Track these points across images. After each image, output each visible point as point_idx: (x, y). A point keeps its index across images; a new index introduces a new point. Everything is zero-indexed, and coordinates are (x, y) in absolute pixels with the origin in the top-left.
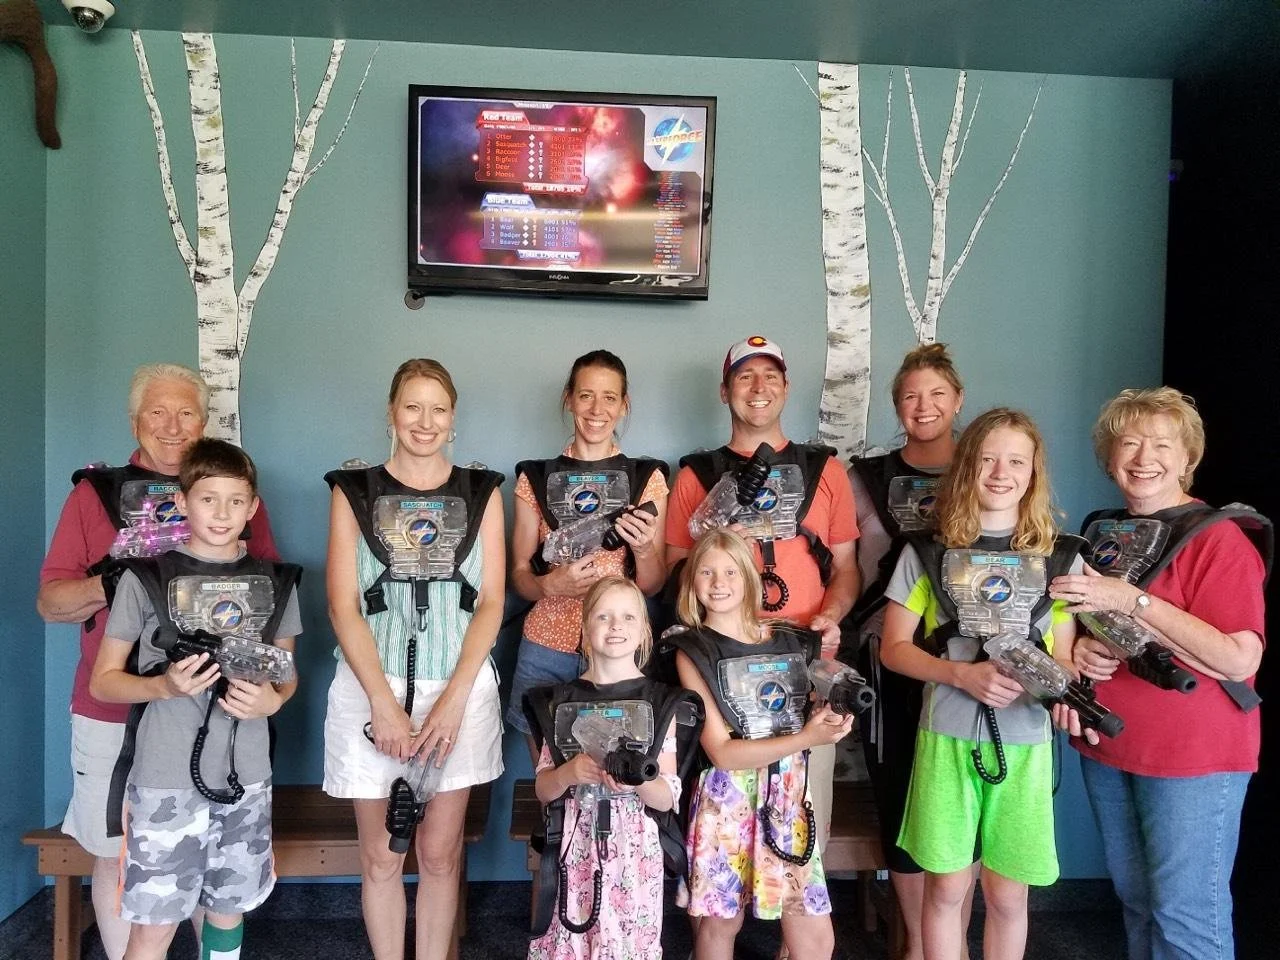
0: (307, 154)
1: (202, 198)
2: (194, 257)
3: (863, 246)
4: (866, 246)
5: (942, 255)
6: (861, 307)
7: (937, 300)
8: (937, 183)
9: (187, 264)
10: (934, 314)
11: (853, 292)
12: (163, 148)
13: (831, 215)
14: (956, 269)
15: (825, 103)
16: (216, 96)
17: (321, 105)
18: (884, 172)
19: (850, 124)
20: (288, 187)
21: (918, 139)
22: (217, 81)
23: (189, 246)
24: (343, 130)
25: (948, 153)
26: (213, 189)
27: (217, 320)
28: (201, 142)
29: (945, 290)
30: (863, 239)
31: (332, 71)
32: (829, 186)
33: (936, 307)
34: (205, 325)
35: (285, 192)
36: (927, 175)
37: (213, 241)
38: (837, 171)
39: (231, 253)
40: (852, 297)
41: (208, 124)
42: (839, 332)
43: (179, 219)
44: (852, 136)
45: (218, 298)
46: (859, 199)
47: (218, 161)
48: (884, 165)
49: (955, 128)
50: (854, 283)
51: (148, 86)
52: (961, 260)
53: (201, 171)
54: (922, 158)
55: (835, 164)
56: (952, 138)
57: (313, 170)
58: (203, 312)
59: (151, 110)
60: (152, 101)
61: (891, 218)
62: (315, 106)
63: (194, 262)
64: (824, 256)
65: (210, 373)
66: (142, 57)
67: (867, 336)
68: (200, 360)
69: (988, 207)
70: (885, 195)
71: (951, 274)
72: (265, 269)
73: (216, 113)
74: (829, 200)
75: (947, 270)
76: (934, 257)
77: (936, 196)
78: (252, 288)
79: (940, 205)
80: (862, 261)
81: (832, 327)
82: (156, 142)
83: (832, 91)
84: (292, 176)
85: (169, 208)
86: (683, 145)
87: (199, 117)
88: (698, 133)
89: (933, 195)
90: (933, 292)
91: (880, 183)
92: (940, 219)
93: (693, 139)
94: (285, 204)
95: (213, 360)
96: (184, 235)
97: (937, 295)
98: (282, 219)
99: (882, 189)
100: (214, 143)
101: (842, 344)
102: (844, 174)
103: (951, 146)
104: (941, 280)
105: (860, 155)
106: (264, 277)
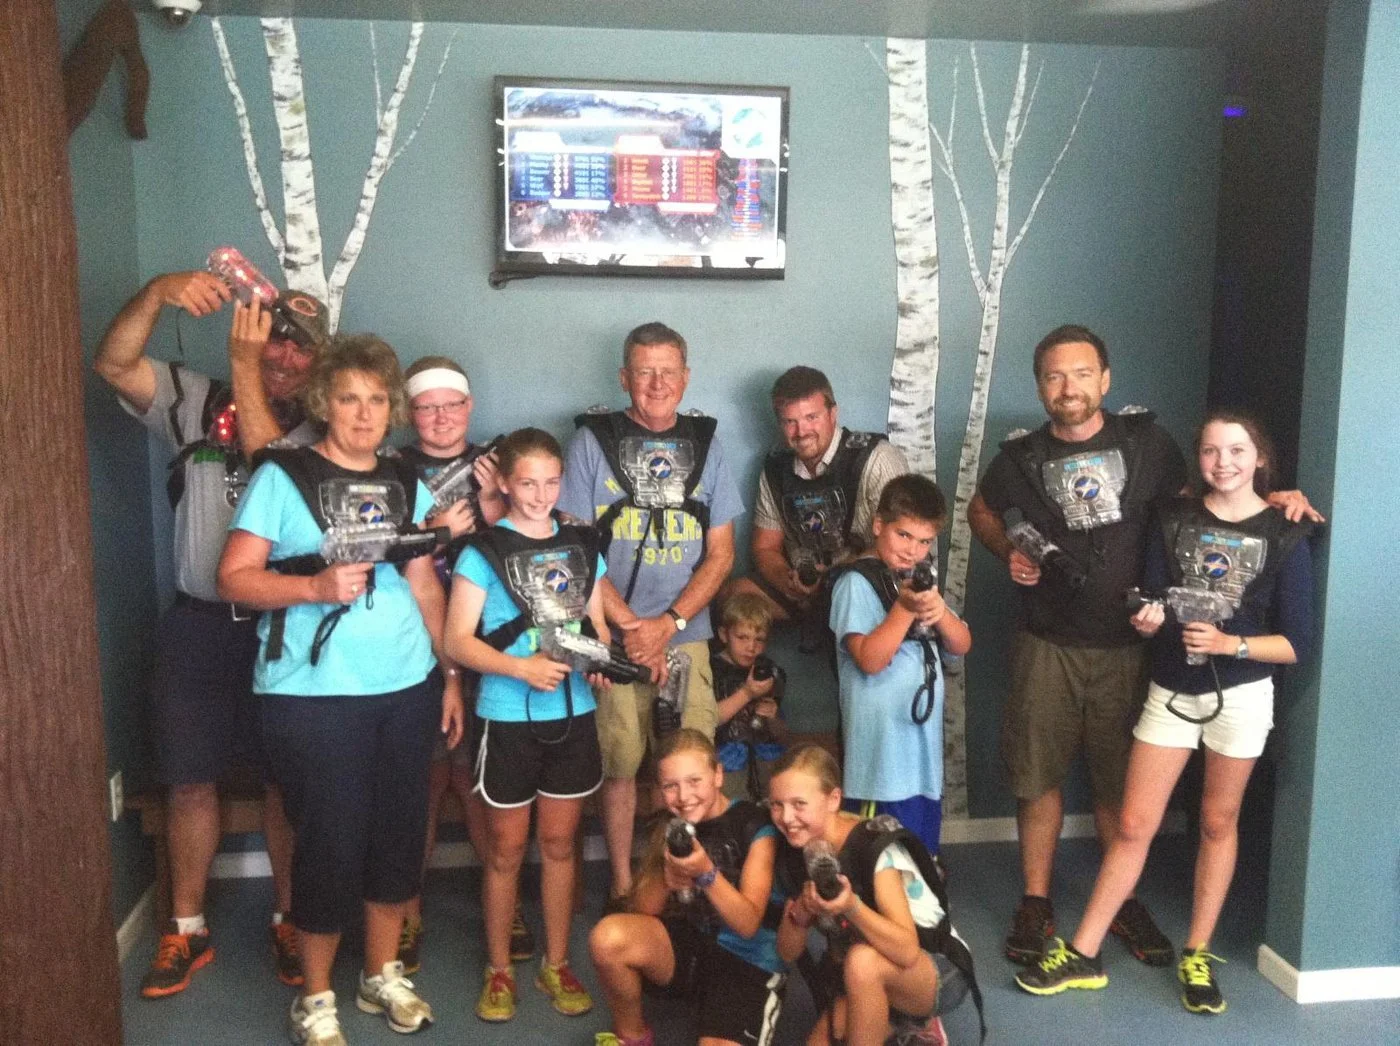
0: (389, 139)
1: (288, 185)
2: (283, 245)
3: (930, 219)
4: (933, 218)
5: (1005, 226)
6: (931, 276)
7: (1001, 270)
8: (1001, 156)
10: (998, 282)
11: (922, 263)
12: (247, 136)
13: (900, 188)
14: (1018, 239)
15: (895, 78)
16: (298, 82)
17: (401, 89)
18: (950, 145)
19: (918, 99)
20: (372, 173)
21: (983, 112)
22: (298, 67)
23: (278, 234)
24: (424, 113)
25: (1011, 126)
26: (299, 176)
28: (285, 129)
29: (1009, 261)
30: (931, 212)
31: (412, 54)
32: (898, 160)
33: (1000, 276)
35: (370, 177)
36: (991, 148)
37: (301, 226)
38: (906, 145)
39: (319, 239)
40: (921, 268)
41: (290, 111)
42: (907, 302)
43: (267, 207)
44: (920, 111)
45: (309, 284)
46: (926, 172)
47: (302, 147)
48: (950, 139)
49: (1018, 101)
50: (923, 255)
51: (230, 73)
52: (1023, 231)
53: (286, 158)
54: (986, 132)
55: (903, 138)
56: (1015, 111)
57: (397, 154)
59: (233, 97)
60: (234, 89)
61: (957, 191)
62: (396, 90)
63: (283, 249)
64: (894, 228)
66: (222, 43)
67: (936, 306)
69: (1049, 178)
70: (951, 168)
71: (1013, 244)
72: (352, 255)
73: (298, 99)
74: (898, 173)
75: (1009, 243)
76: (999, 228)
77: (999, 169)
78: (342, 273)
79: (1004, 178)
80: (930, 233)
81: (902, 297)
82: (239, 130)
83: (900, 66)
84: (376, 161)
85: (256, 196)
87: (282, 103)
89: (997, 167)
90: (997, 262)
91: (947, 156)
92: (1004, 192)
94: (370, 189)
96: (273, 223)
97: (1000, 264)
98: (368, 205)
99: (948, 162)
100: (297, 130)
101: (912, 314)
102: (912, 148)
103: (1013, 119)
104: (1004, 250)
105: (927, 130)
106: (352, 263)
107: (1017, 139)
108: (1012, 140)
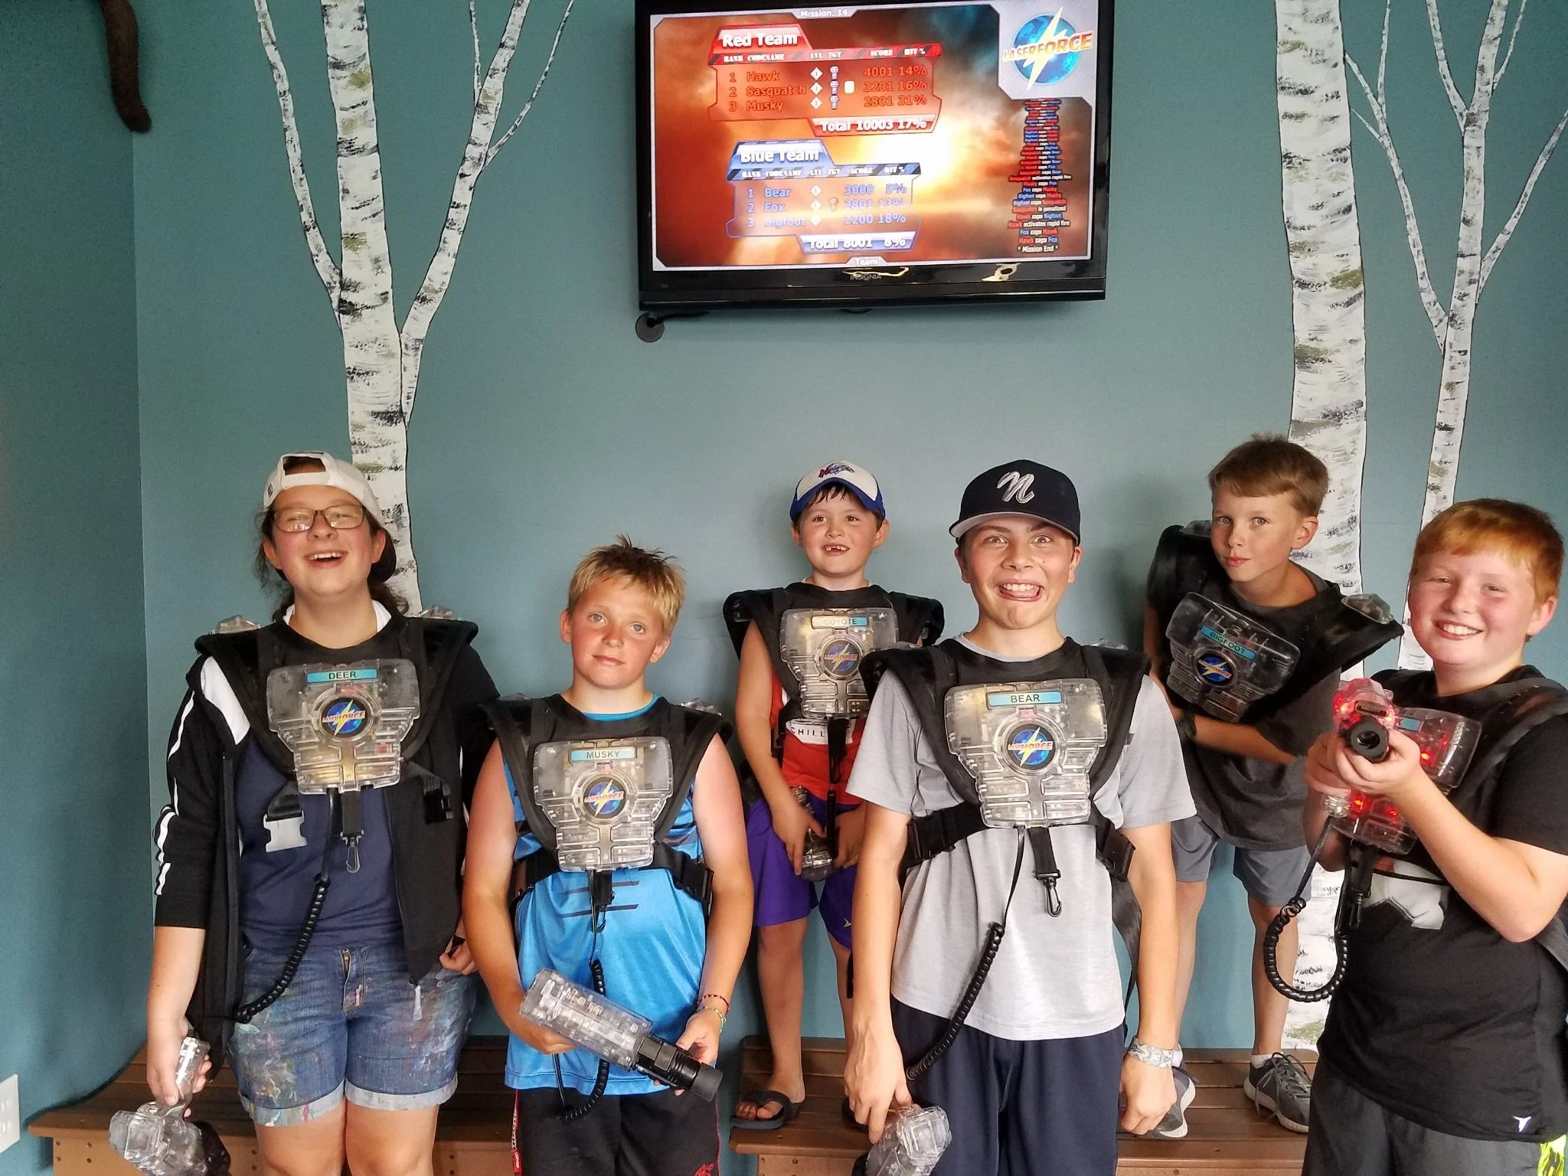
0: (491, 118)
1: (346, 191)
2: (337, 278)
3: (1348, 209)
4: (1354, 207)
5: (1479, 218)
6: (1349, 303)
7: (1472, 290)
8: (1469, 104)
9: (328, 288)
10: (1468, 313)
11: (1335, 281)
12: (290, 122)
13: (1296, 161)
14: (1502, 239)
16: (362, 41)
17: (510, 43)
18: (1381, 90)
19: (1324, 18)
20: (466, 168)
21: (1437, 35)
22: (362, 19)
23: (328, 262)
24: (543, 77)
25: (1487, 54)
26: (361, 177)
27: (374, 368)
28: (342, 109)
29: (1486, 275)
30: (1349, 197)
32: (1291, 117)
33: (1471, 302)
34: (355, 376)
35: (462, 176)
36: (1452, 92)
37: (363, 251)
38: (1305, 92)
39: (388, 269)
40: (1334, 290)
41: (351, 83)
42: (1313, 344)
43: (316, 224)
44: (1329, 37)
45: (373, 336)
46: (1341, 134)
47: (367, 136)
48: (1381, 80)
49: (1498, 14)
50: (1336, 267)
51: (267, 32)
52: (1511, 225)
53: (345, 152)
54: (1443, 66)
55: (1301, 80)
56: (1493, 30)
57: (503, 140)
58: (351, 359)
59: (273, 67)
60: (273, 55)
61: (1394, 163)
62: (502, 45)
63: (338, 285)
64: (1287, 226)
65: (364, 447)
67: (1360, 349)
68: (350, 427)
69: (1554, 139)
70: (1383, 127)
71: (1493, 248)
72: (437, 292)
73: (362, 66)
74: (1292, 138)
75: (1486, 245)
76: (1467, 222)
77: (1468, 123)
78: (420, 320)
79: (1475, 141)
80: (1348, 231)
81: (1302, 337)
82: (279, 113)
84: (472, 151)
85: (301, 208)
86: (1061, 57)
87: (339, 72)
88: (1084, 36)
89: (1462, 124)
90: (1465, 277)
91: (1376, 108)
92: (1475, 162)
93: (1077, 46)
94: (462, 193)
95: (369, 428)
96: (323, 247)
97: (1471, 282)
98: (459, 216)
99: (1378, 117)
100: (360, 110)
101: (1318, 364)
102: (1317, 96)
103: (1491, 42)
104: (1479, 258)
105: (1341, 66)
106: (434, 306)
107: (1498, 76)
108: (1488, 78)
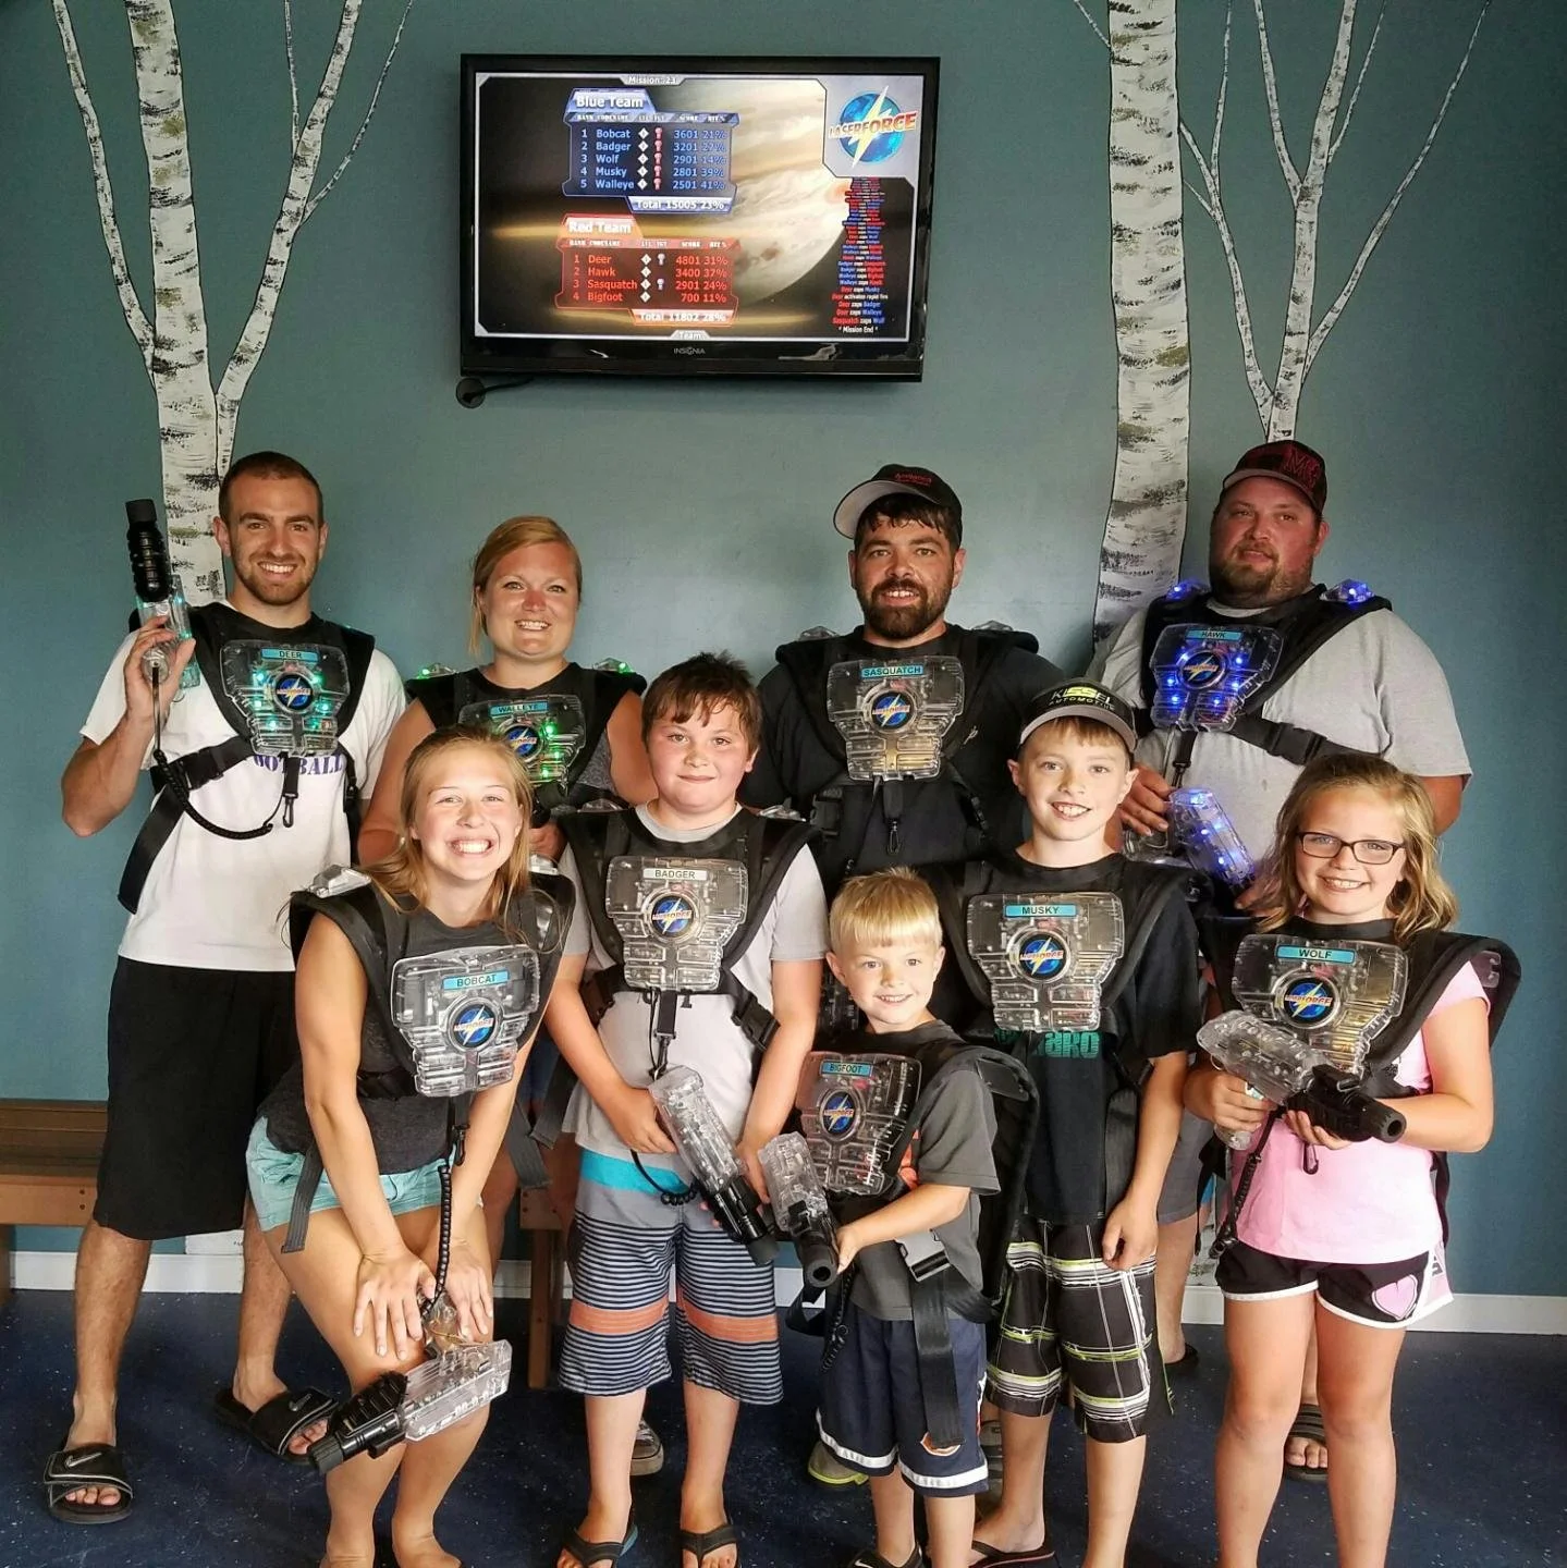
0: (309, 171)
1: (159, 244)
2: (150, 335)
3: (1177, 285)
4: (1183, 282)
5: (1309, 295)
6: (1175, 381)
7: (1299, 368)
8: (1303, 178)
9: (142, 345)
10: (1293, 392)
11: (1162, 359)
12: (101, 170)
13: (1127, 234)
14: (1331, 317)
15: (1122, 52)
16: (175, 86)
17: (329, 93)
18: (1214, 162)
19: (1159, 86)
20: (284, 222)
21: (1274, 105)
22: (176, 63)
23: (143, 319)
24: (363, 130)
25: (1323, 127)
26: (175, 229)
27: (188, 430)
28: (155, 158)
29: (1312, 353)
30: (1178, 273)
31: (345, 38)
32: (1122, 187)
33: (1297, 381)
34: (170, 437)
35: (280, 231)
36: (1287, 165)
37: (177, 308)
38: (1138, 162)
39: (203, 327)
40: (1160, 367)
41: (164, 130)
42: (1137, 423)
43: (129, 277)
44: (1163, 105)
45: (186, 397)
46: (1172, 207)
47: (181, 186)
48: (1215, 150)
49: (1335, 85)
50: (1163, 345)
51: (77, 76)
52: (1340, 304)
53: (157, 203)
54: (1278, 137)
55: (1133, 151)
56: (1330, 102)
57: (322, 194)
58: (166, 419)
59: (82, 111)
60: (84, 99)
61: (1225, 237)
62: (321, 95)
63: (151, 342)
64: (1115, 300)
65: (179, 512)
66: (66, 29)
67: (1183, 430)
68: (165, 491)
69: (1387, 215)
70: (1215, 200)
71: (1322, 327)
72: (253, 352)
73: (175, 113)
74: (1124, 210)
75: (1314, 323)
76: (1296, 299)
77: (1300, 199)
78: (236, 380)
79: (1307, 215)
80: (1176, 309)
81: (1126, 415)
82: (92, 160)
83: (1131, 32)
84: (290, 206)
85: (113, 261)
86: (886, 136)
87: (152, 119)
88: (909, 116)
89: (1295, 198)
90: (1292, 356)
91: (1209, 180)
92: (1307, 237)
93: (902, 127)
94: (280, 249)
95: (184, 491)
96: (136, 302)
97: (1298, 361)
98: (276, 273)
99: (1211, 190)
100: (174, 160)
101: (1141, 443)
102: (1151, 165)
103: (1327, 114)
104: (1307, 337)
105: (1175, 136)
106: (250, 367)
107: (1333, 149)
108: (1324, 149)
